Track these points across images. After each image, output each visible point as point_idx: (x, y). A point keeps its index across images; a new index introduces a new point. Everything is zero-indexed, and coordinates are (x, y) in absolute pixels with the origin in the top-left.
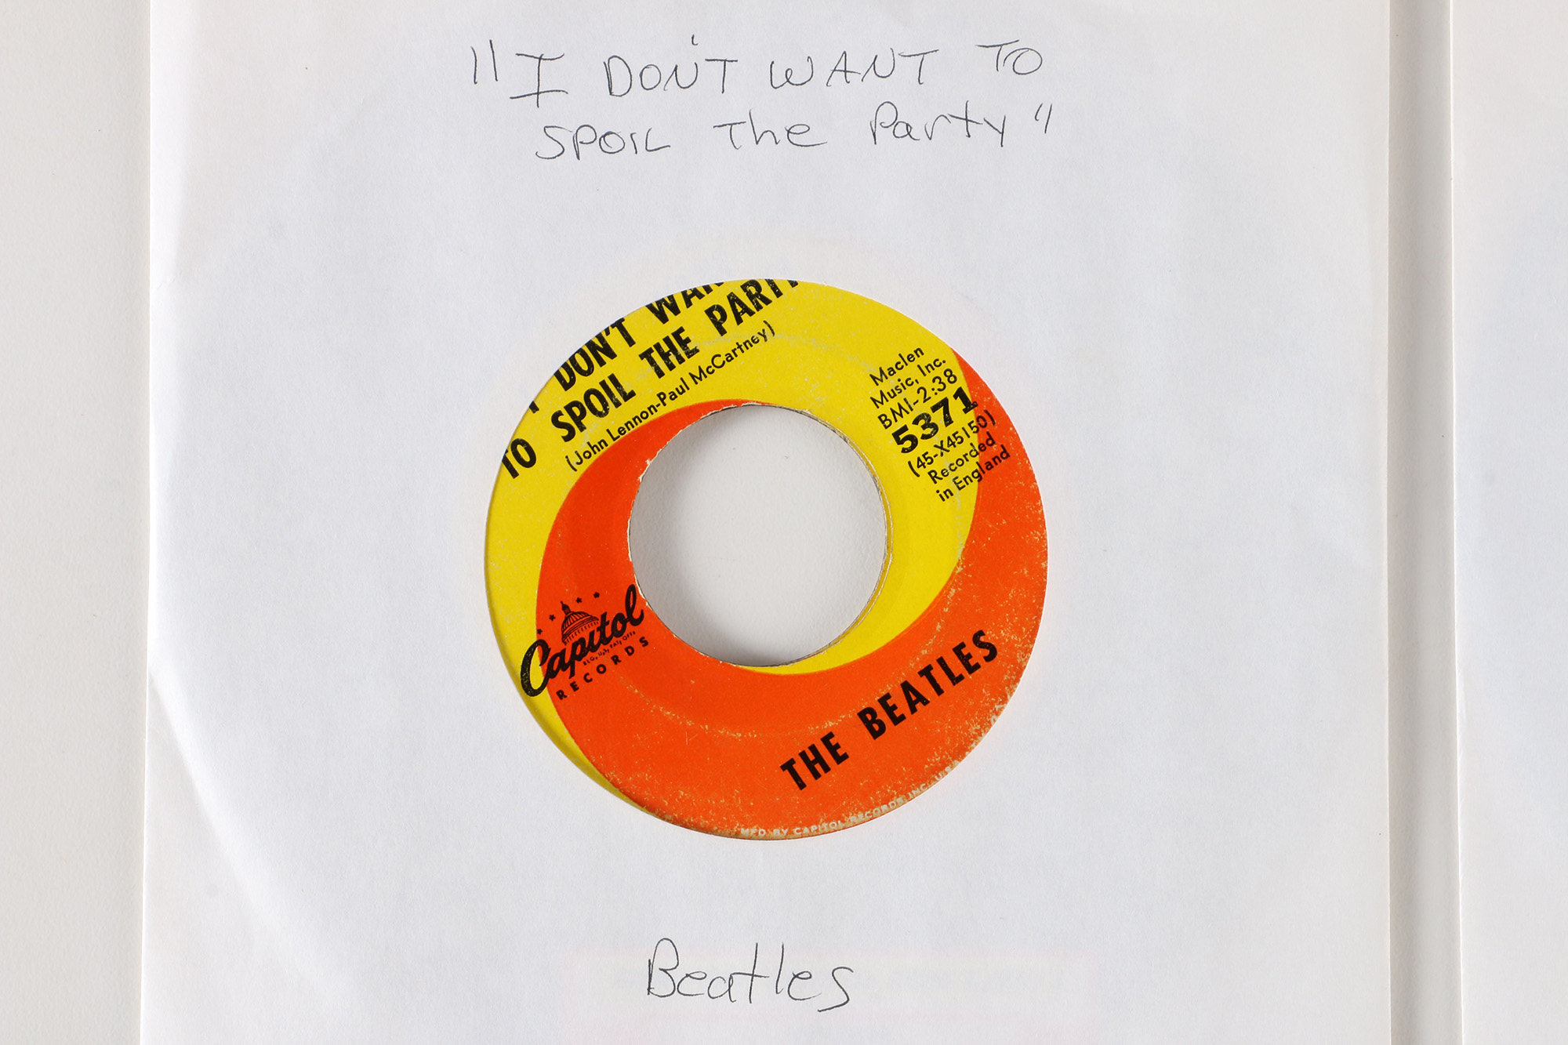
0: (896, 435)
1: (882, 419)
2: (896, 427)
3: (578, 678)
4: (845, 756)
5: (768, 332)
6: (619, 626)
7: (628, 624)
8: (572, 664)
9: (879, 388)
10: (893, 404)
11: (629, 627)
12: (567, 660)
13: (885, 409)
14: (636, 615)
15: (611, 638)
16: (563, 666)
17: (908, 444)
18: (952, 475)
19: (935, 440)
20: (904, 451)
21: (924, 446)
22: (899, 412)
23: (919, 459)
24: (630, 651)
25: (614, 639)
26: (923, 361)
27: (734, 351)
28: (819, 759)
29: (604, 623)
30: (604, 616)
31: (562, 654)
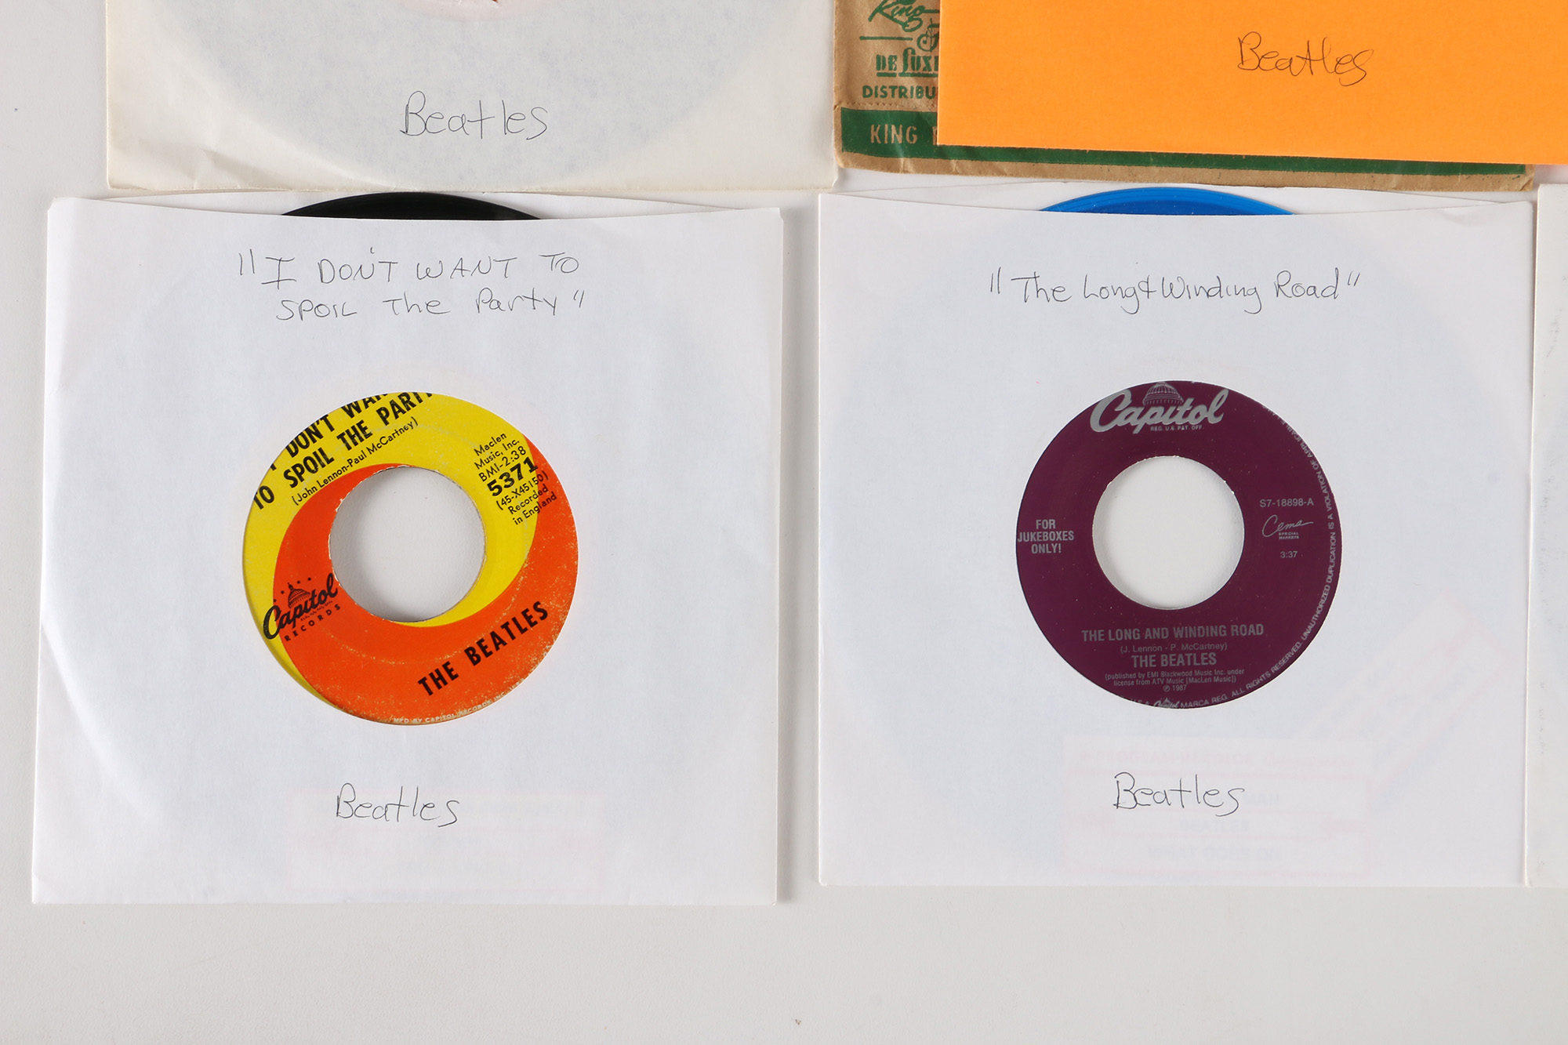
0: (489, 485)
1: (481, 475)
2: (489, 480)
3: (298, 629)
4: (456, 676)
5: (414, 424)
6: (323, 598)
7: (328, 596)
8: (294, 620)
9: (479, 457)
10: (488, 467)
11: (329, 599)
12: (291, 618)
13: (483, 469)
14: (333, 591)
15: (318, 604)
16: (289, 621)
17: (496, 490)
18: (522, 509)
19: (513, 488)
20: (494, 494)
21: (505, 492)
22: (491, 472)
23: (503, 500)
24: (329, 612)
25: (320, 606)
26: (506, 441)
27: (393, 435)
28: (441, 677)
29: (314, 595)
30: (314, 592)
31: (288, 614)
